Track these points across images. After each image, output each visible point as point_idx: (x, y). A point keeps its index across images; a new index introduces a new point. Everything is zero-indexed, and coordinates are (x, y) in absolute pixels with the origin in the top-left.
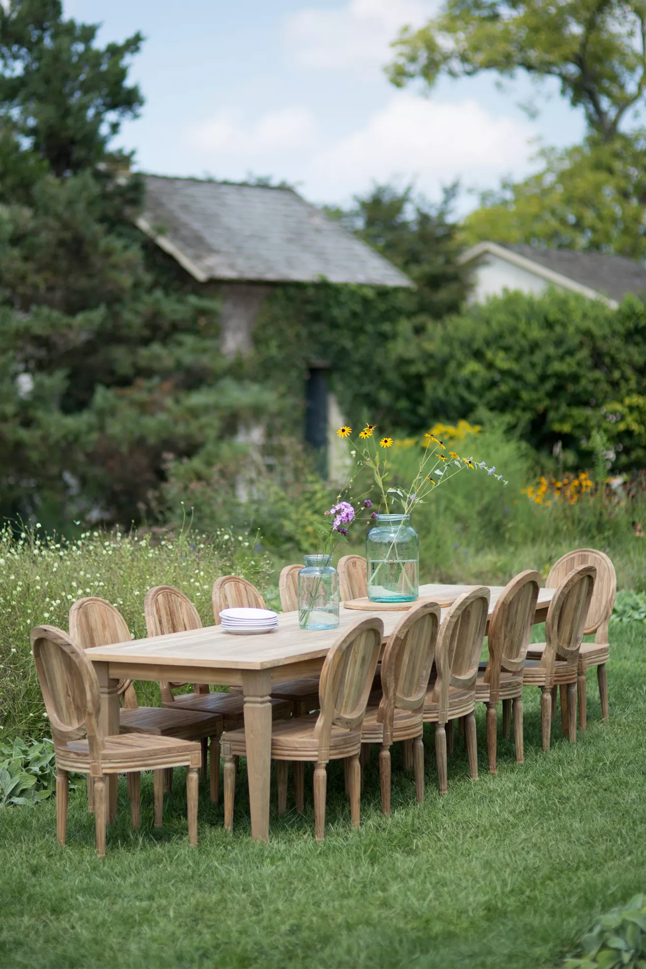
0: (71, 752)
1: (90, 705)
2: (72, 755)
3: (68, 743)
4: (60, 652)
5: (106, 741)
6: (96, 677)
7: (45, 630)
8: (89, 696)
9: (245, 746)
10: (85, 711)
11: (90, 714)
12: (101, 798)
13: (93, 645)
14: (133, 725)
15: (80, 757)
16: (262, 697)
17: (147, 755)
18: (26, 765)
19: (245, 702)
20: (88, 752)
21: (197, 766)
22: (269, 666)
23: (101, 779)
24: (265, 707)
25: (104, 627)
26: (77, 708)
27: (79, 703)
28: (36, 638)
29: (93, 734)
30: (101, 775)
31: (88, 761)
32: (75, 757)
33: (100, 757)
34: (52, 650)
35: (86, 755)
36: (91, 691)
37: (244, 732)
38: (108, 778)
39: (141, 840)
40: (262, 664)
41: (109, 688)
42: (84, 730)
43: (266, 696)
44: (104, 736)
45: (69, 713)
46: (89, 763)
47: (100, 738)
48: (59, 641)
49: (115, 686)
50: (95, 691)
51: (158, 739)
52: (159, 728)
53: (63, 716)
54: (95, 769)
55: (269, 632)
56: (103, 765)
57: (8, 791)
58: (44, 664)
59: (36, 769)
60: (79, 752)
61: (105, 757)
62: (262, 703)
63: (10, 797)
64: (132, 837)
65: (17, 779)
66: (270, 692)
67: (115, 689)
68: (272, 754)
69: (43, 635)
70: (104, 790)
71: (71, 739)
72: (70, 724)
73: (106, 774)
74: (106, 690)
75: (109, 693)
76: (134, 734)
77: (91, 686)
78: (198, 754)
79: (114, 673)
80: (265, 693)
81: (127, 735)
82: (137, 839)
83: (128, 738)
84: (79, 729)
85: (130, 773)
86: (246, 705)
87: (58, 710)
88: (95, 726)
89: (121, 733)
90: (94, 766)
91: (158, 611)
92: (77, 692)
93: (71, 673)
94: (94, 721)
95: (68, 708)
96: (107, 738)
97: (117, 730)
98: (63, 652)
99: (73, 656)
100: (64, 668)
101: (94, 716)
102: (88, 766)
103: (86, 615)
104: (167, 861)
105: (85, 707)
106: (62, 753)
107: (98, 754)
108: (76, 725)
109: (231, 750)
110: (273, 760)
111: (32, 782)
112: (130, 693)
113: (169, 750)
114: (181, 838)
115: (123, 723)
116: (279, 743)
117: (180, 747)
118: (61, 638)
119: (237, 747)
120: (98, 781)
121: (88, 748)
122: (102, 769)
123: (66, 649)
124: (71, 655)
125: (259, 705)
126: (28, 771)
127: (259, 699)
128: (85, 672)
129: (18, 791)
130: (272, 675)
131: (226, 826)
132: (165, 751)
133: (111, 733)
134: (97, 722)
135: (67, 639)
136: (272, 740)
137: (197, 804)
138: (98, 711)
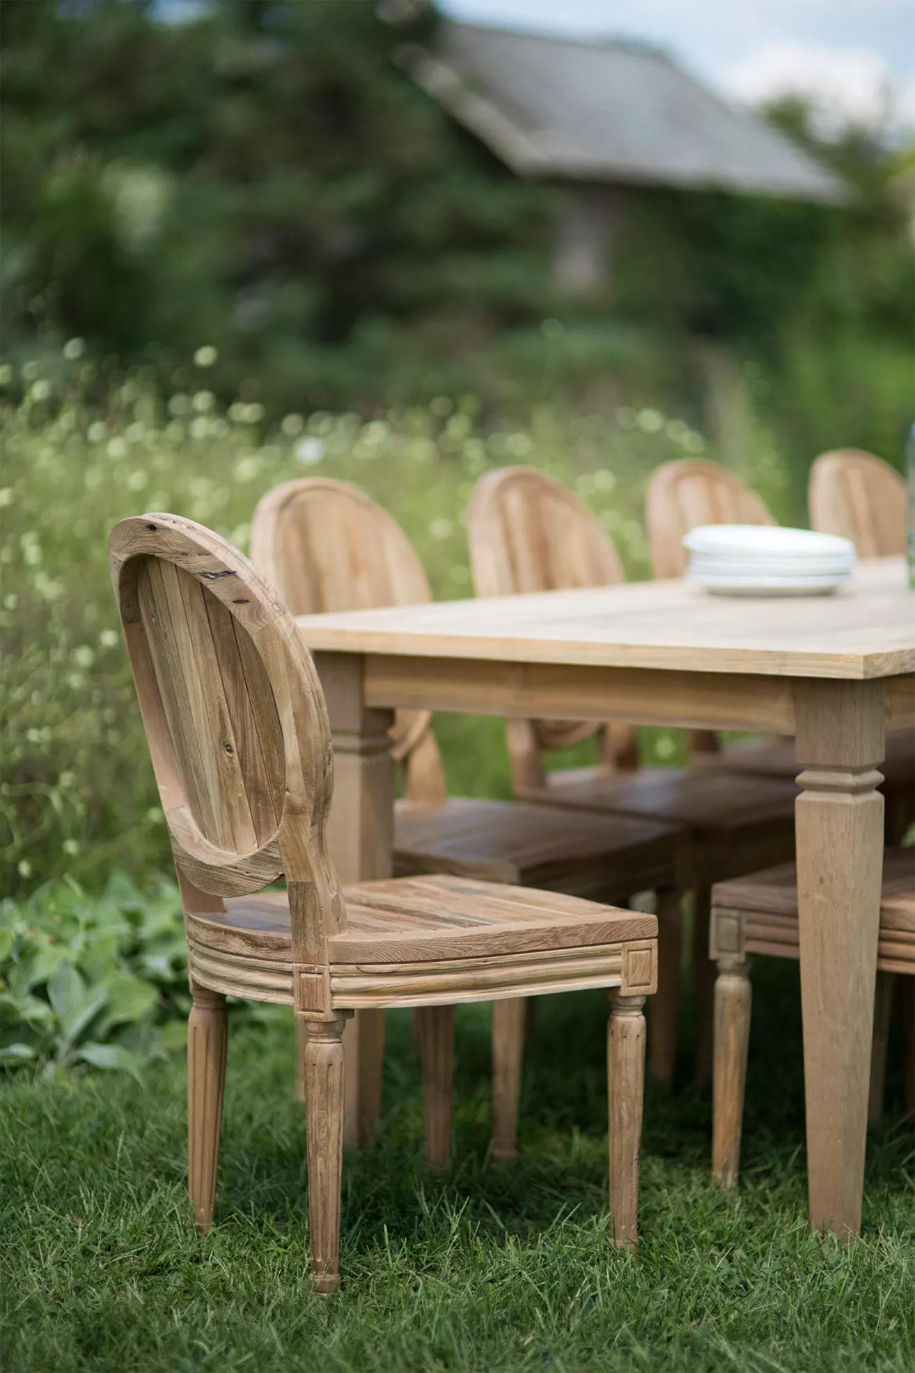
0: (234, 934)
1: (294, 780)
2: (236, 945)
3: (227, 901)
4: (199, 602)
5: (350, 901)
6: (318, 685)
7: (152, 527)
8: (292, 749)
9: (796, 928)
10: (280, 799)
11: (294, 811)
12: (326, 1091)
13: (318, 607)
14: (435, 850)
15: (261, 953)
16: (856, 771)
17: (481, 950)
18: (133, 952)
19: (801, 789)
20: (287, 937)
21: (643, 990)
22: (888, 670)
23: (330, 1029)
24: (865, 804)
25: (355, 567)
26: (255, 790)
27: (262, 775)
28: (123, 557)
29: (303, 878)
30: (329, 1016)
31: (288, 967)
32: (247, 950)
33: (328, 956)
34: (174, 592)
35: (281, 947)
36: (300, 731)
37: (792, 881)
38: (352, 1024)
39: (455, 1221)
40: (868, 659)
41: (363, 735)
42: (274, 862)
43: (867, 769)
44: (345, 879)
45: (230, 806)
46: (290, 974)
47: (325, 891)
48: (198, 564)
49: (382, 733)
50: (314, 732)
51: (514, 898)
52: (514, 861)
53: (210, 814)
54: (308, 994)
55: (826, 593)
56: (336, 983)
57: (74, 1026)
58: (152, 645)
59: (158, 963)
60: (260, 934)
61: (344, 958)
62: (856, 790)
63: (79, 1042)
64: (425, 1208)
65: (100, 995)
66: (880, 758)
67: (378, 742)
68: (881, 956)
69: (144, 545)
70: (337, 1062)
71: (233, 890)
72: (232, 842)
73: (346, 1012)
74: (355, 742)
75: (364, 752)
76: (440, 878)
77: (301, 716)
78: (646, 954)
79: (380, 691)
80: (868, 761)
81: (413, 881)
82: (441, 1217)
83: (420, 893)
84: (256, 859)
85: (422, 1010)
86: (802, 798)
87: (195, 797)
88: (312, 853)
89: (398, 873)
90: (309, 983)
91: (508, 535)
92: (252, 735)
93: (234, 674)
94: (307, 832)
95: (223, 790)
96: (355, 890)
97: (385, 864)
98: (211, 601)
99: (240, 613)
100: (212, 656)
101: (308, 818)
102: (286, 983)
103: (303, 528)
104: (546, 1319)
105: (279, 785)
106: (204, 936)
107: (320, 943)
108: (250, 847)
109: (741, 937)
110: (881, 975)
111: (143, 1003)
112: (425, 761)
113: (555, 938)
114: (579, 1217)
115: (406, 843)
116: (900, 922)
117: (591, 927)
118: (204, 553)
119: (760, 930)
120: (316, 1035)
121: (287, 920)
122: (333, 993)
123: (218, 589)
124: (233, 608)
125: (848, 799)
126: (138, 969)
127: (849, 779)
128: (282, 666)
129: (103, 1028)
130: (887, 702)
131: (717, 1174)
132: (542, 939)
133: (368, 874)
134: (320, 836)
135: (220, 555)
136: (882, 909)
137: (638, 1110)
138: (322, 802)
